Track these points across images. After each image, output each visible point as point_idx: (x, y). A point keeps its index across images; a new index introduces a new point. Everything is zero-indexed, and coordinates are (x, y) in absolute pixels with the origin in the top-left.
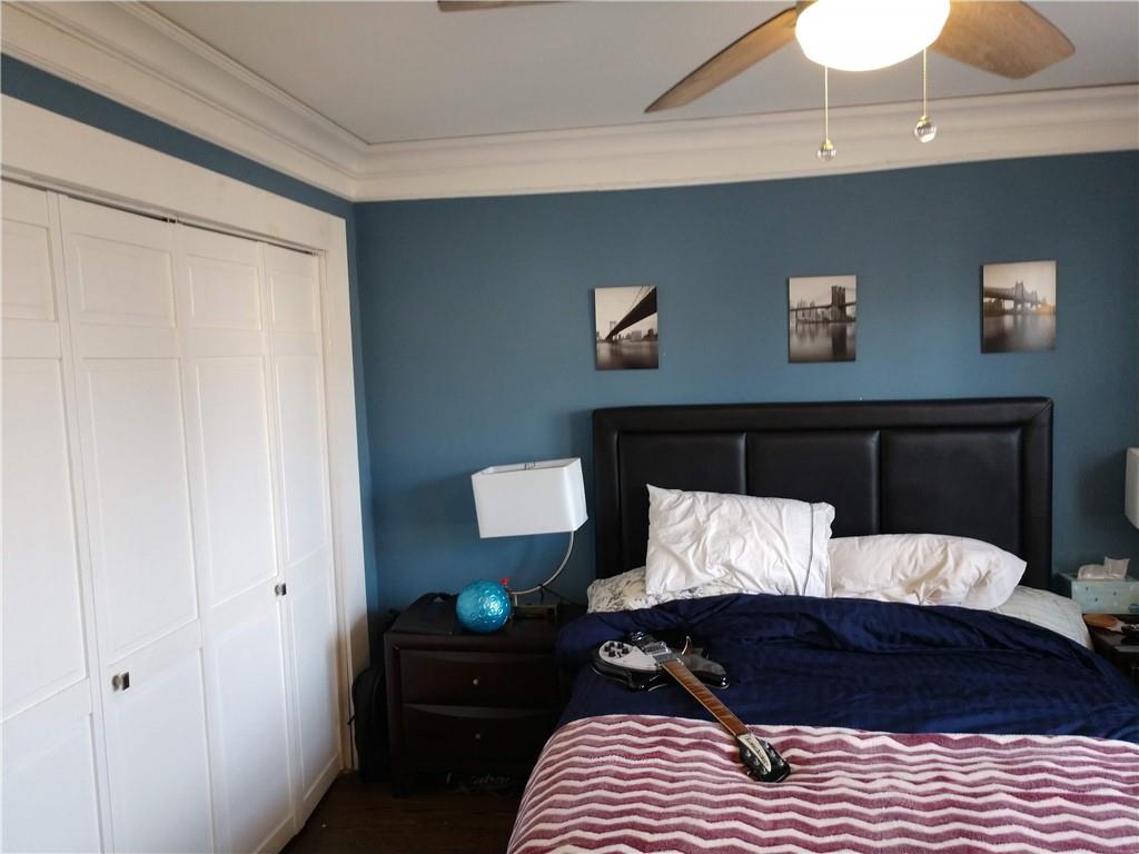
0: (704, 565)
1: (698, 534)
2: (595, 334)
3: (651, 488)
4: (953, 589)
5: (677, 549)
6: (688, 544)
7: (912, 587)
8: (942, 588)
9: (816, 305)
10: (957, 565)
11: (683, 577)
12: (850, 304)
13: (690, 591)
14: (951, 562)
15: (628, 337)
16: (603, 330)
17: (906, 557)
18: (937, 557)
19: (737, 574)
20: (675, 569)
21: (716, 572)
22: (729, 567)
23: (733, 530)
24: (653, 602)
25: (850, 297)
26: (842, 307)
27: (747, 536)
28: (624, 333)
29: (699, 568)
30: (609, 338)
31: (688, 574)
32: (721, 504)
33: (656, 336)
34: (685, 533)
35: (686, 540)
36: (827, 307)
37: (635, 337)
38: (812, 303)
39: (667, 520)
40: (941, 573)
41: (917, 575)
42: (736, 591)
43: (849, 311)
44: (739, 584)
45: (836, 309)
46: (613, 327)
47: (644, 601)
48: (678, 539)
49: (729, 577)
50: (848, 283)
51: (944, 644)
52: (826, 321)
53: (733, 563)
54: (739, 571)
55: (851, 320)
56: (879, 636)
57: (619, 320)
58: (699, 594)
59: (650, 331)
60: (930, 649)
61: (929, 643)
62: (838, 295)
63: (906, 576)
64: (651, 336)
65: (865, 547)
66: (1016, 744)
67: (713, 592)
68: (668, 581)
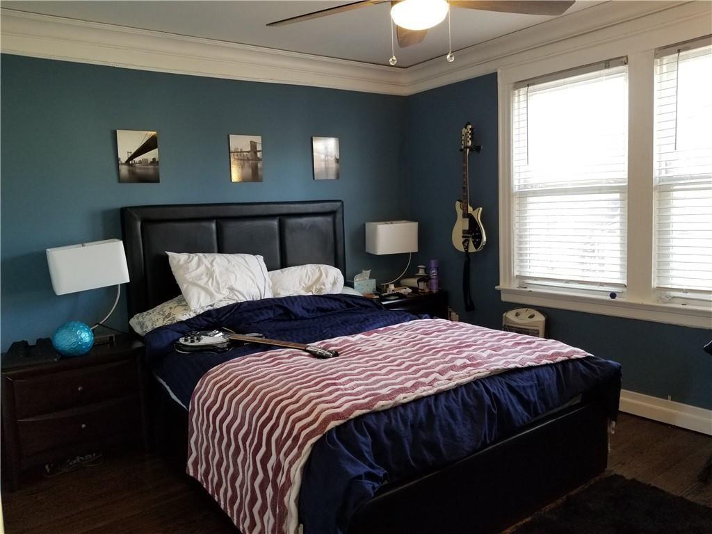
0: (219, 289)
1: (210, 274)
2: (117, 159)
3: (169, 253)
4: (327, 286)
5: (202, 283)
6: (207, 279)
7: (309, 288)
8: (323, 287)
9: (244, 150)
10: (327, 276)
11: (209, 297)
12: (259, 151)
13: (211, 306)
14: (324, 275)
15: (140, 162)
16: (123, 157)
17: (304, 276)
18: (317, 274)
19: (236, 292)
20: (203, 294)
21: (225, 292)
22: (231, 289)
23: (227, 269)
24: (193, 315)
25: (259, 148)
26: (256, 152)
27: (236, 272)
28: (137, 160)
29: (216, 292)
30: (127, 162)
31: (211, 295)
32: (215, 258)
33: (158, 162)
34: (202, 274)
35: (205, 279)
36: (248, 152)
37: (144, 162)
38: (241, 149)
39: (188, 269)
40: (321, 281)
41: (310, 283)
42: (235, 302)
43: (259, 155)
44: (236, 298)
45: (252, 153)
46: (130, 155)
47: (188, 315)
48: (200, 277)
49: (231, 295)
50: (258, 139)
51: (333, 309)
52: (248, 160)
53: (234, 286)
54: (237, 291)
55: (259, 160)
56: (308, 311)
57: (133, 151)
58: (218, 306)
59: (154, 159)
60: (328, 313)
61: (327, 310)
62: (253, 145)
63: (305, 284)
64: (154, 162)
65: (285, 273)
66: (400, 327)
67: (224, 304)
68: (201, 300)
